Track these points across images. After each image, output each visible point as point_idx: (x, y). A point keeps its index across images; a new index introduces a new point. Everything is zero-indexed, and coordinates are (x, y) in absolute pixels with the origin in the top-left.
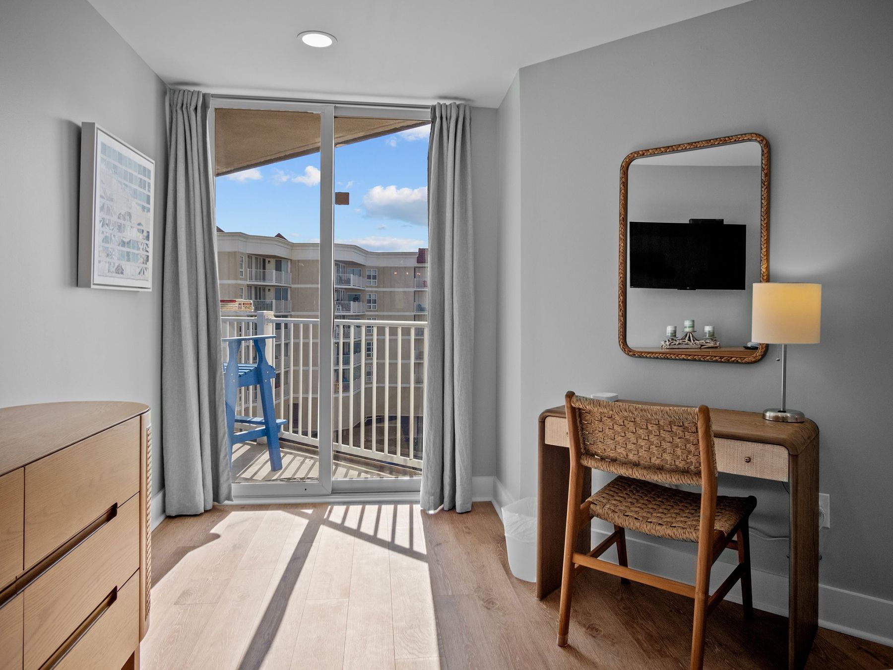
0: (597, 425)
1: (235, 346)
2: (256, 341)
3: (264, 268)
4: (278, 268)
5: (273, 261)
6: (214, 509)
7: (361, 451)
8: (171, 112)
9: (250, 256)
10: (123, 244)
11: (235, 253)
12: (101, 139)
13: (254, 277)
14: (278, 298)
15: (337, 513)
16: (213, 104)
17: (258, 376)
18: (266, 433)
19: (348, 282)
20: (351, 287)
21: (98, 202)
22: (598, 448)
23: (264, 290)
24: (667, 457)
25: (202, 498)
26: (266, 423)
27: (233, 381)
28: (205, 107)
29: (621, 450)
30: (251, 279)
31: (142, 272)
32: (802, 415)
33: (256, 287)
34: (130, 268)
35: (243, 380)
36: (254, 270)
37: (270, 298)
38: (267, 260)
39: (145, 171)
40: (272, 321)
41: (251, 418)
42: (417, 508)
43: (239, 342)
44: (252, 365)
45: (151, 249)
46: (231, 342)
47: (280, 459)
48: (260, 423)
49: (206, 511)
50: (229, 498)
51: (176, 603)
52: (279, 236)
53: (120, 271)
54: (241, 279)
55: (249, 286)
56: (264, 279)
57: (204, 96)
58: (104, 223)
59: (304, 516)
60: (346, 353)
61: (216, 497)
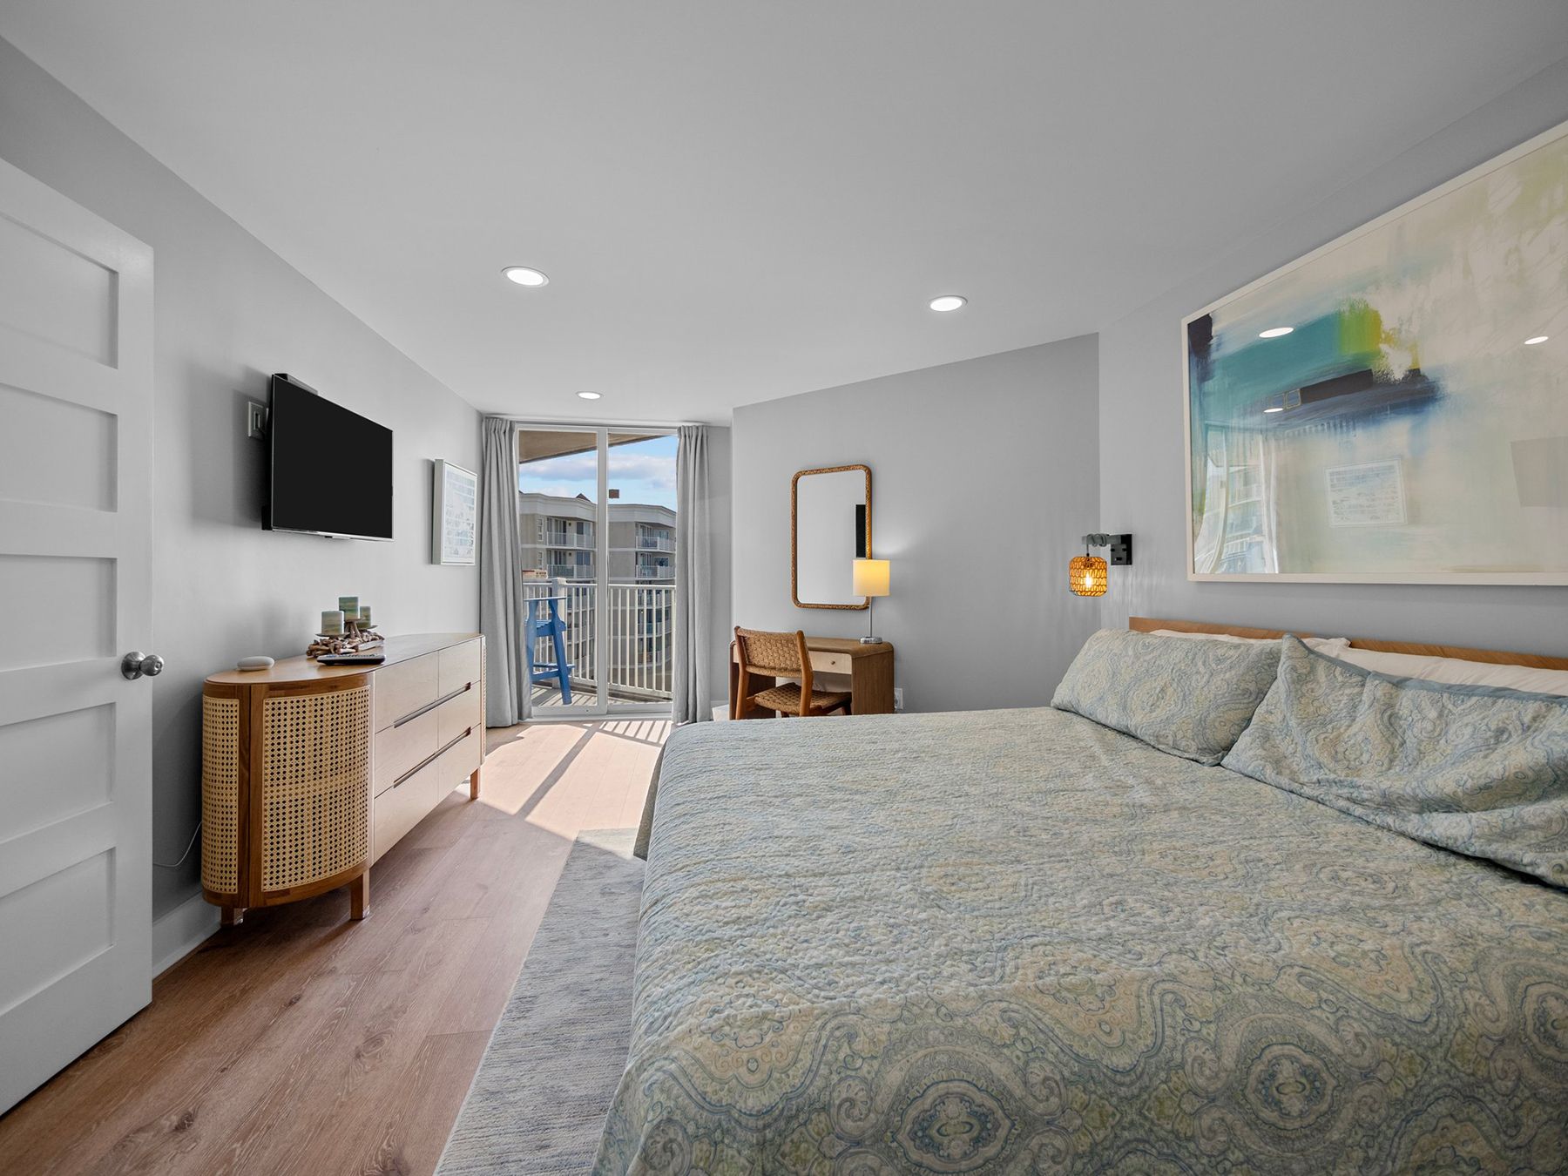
0: (754, 646)
1: (533, 605)
2: (550, 601)
3: (565, 531)
4: (580, 531)
5: (574, 524)
6: (518, 724)
7: (636, 689)
8: (487, 435)
9: (549, 519)
10: (459, 534)
11: (533, 515)
12: (447, 468)
13: (553, 540)
14: (579, 563)
15: (610, 726)
16: (518, 428)
17: (552, 629)
18: (558, 674)
19: (654, 545)
20: (658, 550)
21: (445, 509)
22: (755, 661)
23: (565, 554)
24: (788, 662)
25: (510, 715)
26: (558, 667)
27: (533, 632)
28: (511, 430)
29: (766, 660)
30: (550, 543)
31: (469, 552)
32: (880, 639)
33: (556, 551)
34: (462, 550)
35: (540, 632)
36: (553, 533)
37: (571, 562)
38: (568, 522)
39: (471, 483)
40: (565, 586)
41: (547, 663)
42: (670, 723)
43: (537, 602)
44: (548, 621)
45: (474, 536)
46: (530, 602)
47: (571, 698)
48: (554, 667)
49: (513, 725)
50: (530, 716)
51: (497, 765)
52: (581, 496)
53: (456, 553)
54: (540, 543)
55: (549, 551)
56: (565, 543)
57: (511, 422)
58: (448, 523)
59: (586, 727)
60: (650, 620)
61: (520, 716)
